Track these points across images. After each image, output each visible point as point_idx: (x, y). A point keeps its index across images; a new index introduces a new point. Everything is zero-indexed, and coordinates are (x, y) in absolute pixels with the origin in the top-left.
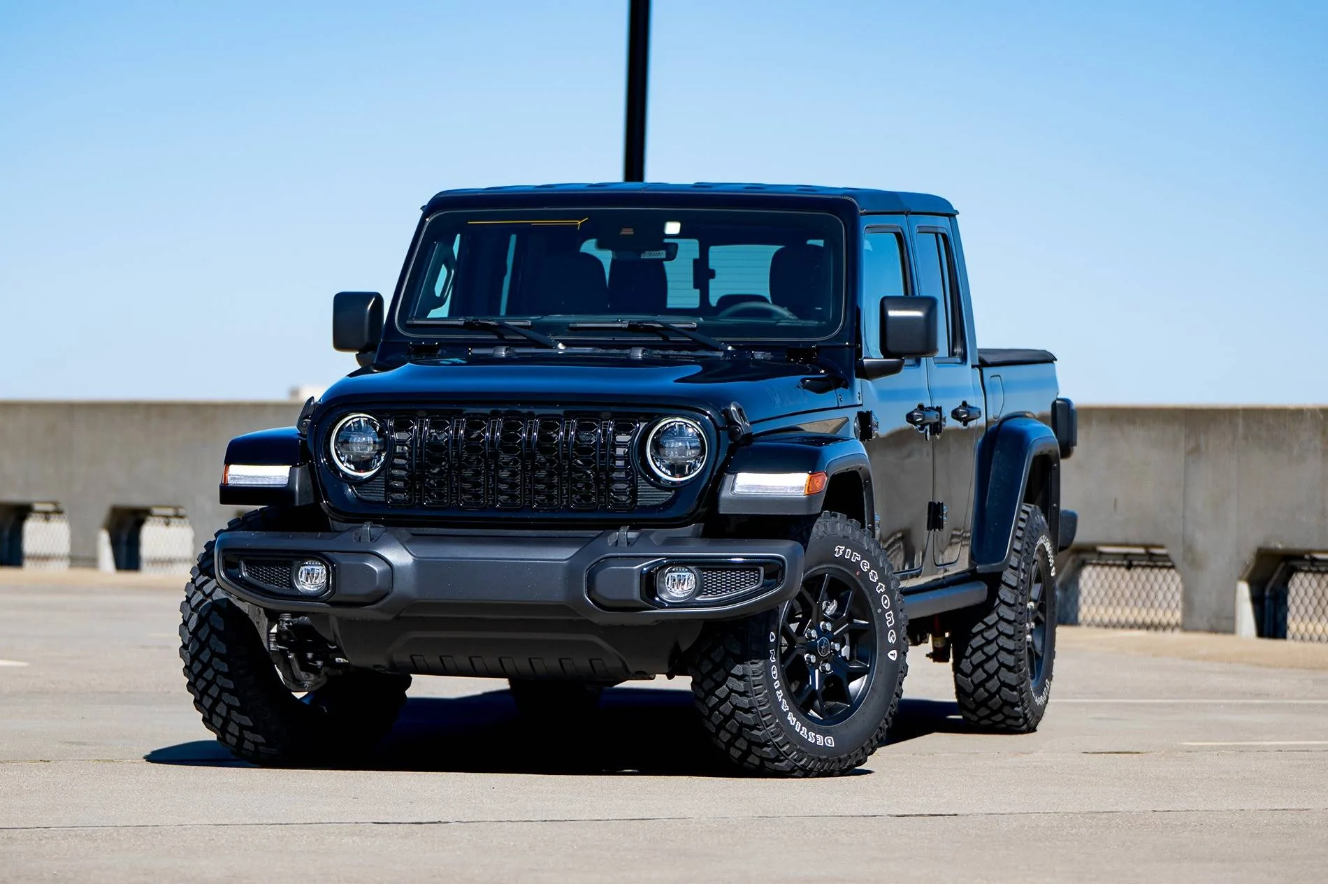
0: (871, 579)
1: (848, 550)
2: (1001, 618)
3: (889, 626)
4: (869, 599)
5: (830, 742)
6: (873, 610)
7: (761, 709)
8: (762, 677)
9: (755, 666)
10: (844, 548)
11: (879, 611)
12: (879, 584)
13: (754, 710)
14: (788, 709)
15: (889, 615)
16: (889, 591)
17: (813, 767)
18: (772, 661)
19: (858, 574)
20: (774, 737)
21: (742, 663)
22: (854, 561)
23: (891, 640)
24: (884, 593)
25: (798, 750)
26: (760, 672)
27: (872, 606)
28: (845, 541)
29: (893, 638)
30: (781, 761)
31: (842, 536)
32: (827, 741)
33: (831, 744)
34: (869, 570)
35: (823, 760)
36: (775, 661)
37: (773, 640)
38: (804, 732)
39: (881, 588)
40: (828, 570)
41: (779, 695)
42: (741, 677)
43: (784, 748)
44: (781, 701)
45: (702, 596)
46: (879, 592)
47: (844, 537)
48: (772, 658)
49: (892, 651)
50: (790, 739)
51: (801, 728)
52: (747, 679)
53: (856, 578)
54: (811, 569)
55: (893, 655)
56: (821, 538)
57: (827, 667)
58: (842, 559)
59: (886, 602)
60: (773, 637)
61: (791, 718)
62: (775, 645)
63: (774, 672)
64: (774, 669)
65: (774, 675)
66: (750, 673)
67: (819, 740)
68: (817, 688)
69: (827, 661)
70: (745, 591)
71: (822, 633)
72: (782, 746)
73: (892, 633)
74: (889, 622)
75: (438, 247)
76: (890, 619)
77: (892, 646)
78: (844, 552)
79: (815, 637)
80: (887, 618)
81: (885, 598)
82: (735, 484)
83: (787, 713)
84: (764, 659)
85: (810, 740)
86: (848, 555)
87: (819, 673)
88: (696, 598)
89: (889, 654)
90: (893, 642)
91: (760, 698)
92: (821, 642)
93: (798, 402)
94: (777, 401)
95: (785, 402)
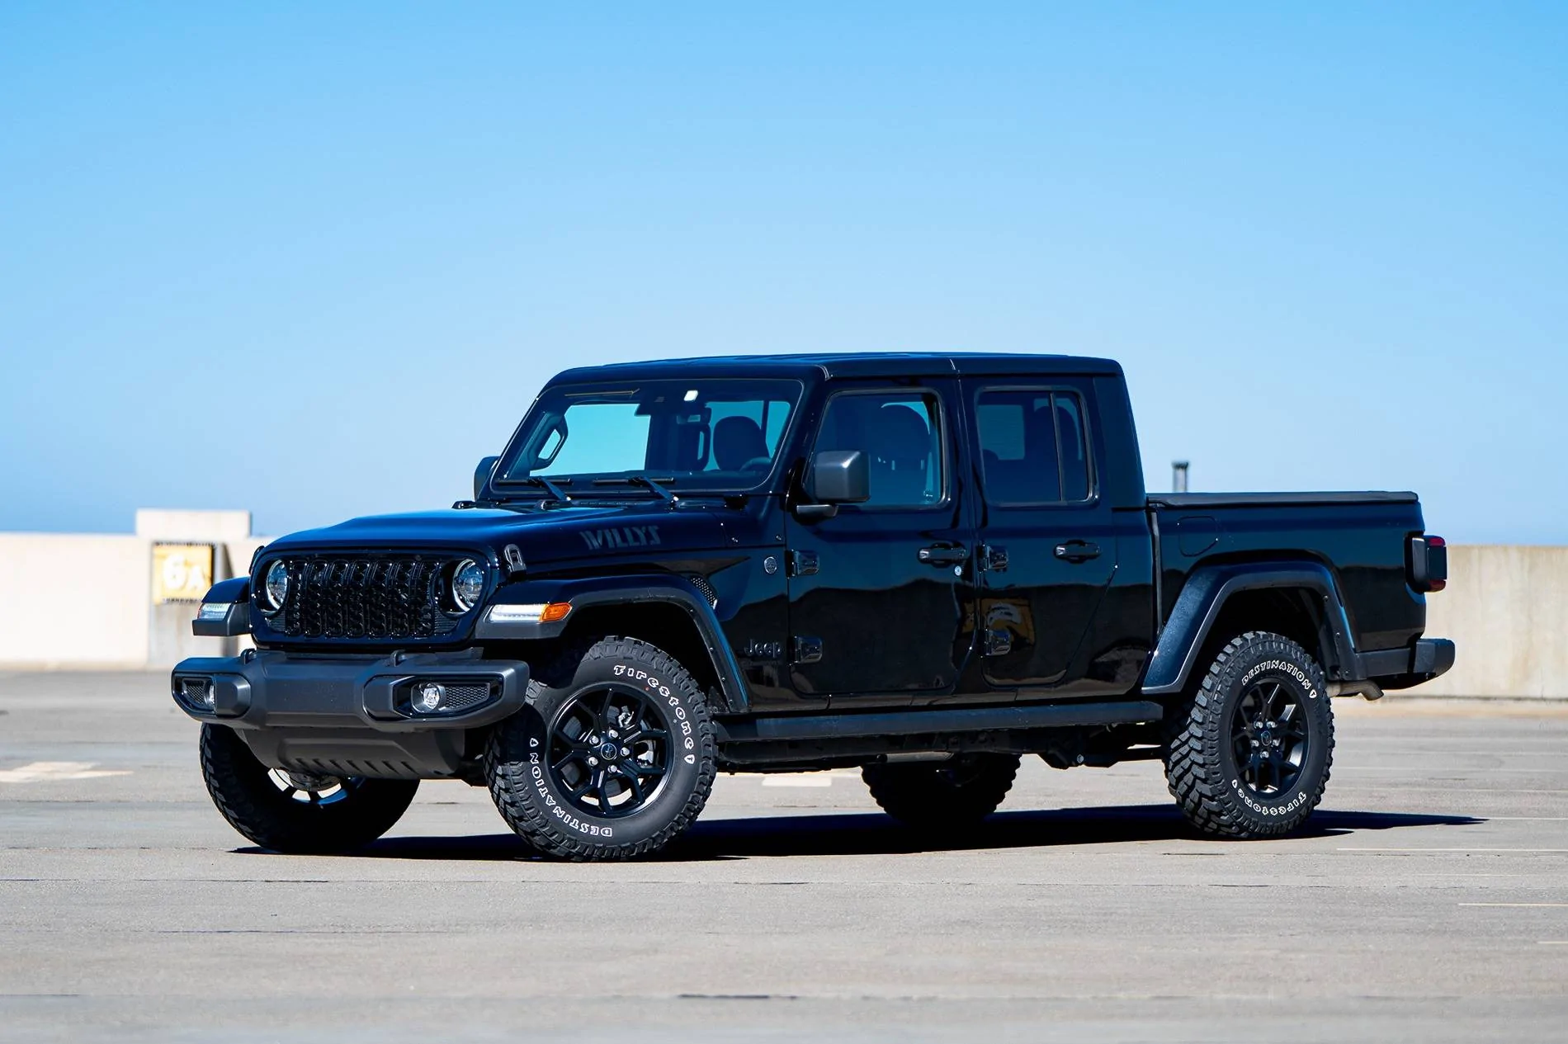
0: (662, 694)
1: (630, 669)
2: (1192, 736)
3: (685, 734)
4: (663, 711)
5: (608, 832)
6: (669, 721)
7: (524, 803)
8: (521, 776)
9: (514, 768)
10: (625, 667)
11: (675, 721)
12: (672, 698)
13: (517, 804)
14: (555, 804)
15: (686, 725)
16: (683, 704)
17: (590, 853)
18: (533, 763)
19: (647, 689)
20: (541, 827)
21: (502, 764)
22: (640, 678)
23: (687, 746)
24: (678, 706)
25: (569, 839)
26: (520, 772)
27: (667, 717)
28: (627, 661)
29: (690, 745)
30: (554, 848)
31: (622, 657)
32: (604, 831)
33: (609, 834)
34: (658, 687)
35: (601, 847)
36: (538, 762)
37: (535, 745)
38: (574, 824)
39: (674, 702)
40: (611, 686)
41: (543, 792)
42: (503, 777)
43: (554, 837)
44: (546, 796)
45: (444, 708)
46: (672, 705)
47: (625, 658)
48: (533, 761)
49: (689, 756)
50: (558, 829)
51: (571, 821)
52: (507, 777)
53: (645, 693)
54: (587, 685)
55: (690, 760)
56: (595, 659)
57: (613, 768)
58: (624, 677)
59: (681, 714)
60: (535, 743)
61: (558, 812)
62: (540, 750)
63: (536, 772)
64: (536, 770)
65: (537, 775)
66: (510, 773)
67: (595, 830)
68: (599, 786)
69: (615, 765)
70: (477, 703)
71: (608, 740)
72: (551, 835)
73: (689, 740)
74: (686, 732)
75: (547, 416)
76: (686, 728)
77: (689, 752)
78: (626, 671)
79: (598, 744)
80: (683, 727)
81: (679, 711)
82: (492, 614)
83: (553, 807)
84: (524, 761)
85: (582, 830)
86: (630, 673)
87: (606, 773)
88: (440, 709)
89: (686, 759)
90: (691, 748)
91: (521, 794)
92: (606, 748)
93: (637, 544)
94: (595, 544)
95: (611, 544)
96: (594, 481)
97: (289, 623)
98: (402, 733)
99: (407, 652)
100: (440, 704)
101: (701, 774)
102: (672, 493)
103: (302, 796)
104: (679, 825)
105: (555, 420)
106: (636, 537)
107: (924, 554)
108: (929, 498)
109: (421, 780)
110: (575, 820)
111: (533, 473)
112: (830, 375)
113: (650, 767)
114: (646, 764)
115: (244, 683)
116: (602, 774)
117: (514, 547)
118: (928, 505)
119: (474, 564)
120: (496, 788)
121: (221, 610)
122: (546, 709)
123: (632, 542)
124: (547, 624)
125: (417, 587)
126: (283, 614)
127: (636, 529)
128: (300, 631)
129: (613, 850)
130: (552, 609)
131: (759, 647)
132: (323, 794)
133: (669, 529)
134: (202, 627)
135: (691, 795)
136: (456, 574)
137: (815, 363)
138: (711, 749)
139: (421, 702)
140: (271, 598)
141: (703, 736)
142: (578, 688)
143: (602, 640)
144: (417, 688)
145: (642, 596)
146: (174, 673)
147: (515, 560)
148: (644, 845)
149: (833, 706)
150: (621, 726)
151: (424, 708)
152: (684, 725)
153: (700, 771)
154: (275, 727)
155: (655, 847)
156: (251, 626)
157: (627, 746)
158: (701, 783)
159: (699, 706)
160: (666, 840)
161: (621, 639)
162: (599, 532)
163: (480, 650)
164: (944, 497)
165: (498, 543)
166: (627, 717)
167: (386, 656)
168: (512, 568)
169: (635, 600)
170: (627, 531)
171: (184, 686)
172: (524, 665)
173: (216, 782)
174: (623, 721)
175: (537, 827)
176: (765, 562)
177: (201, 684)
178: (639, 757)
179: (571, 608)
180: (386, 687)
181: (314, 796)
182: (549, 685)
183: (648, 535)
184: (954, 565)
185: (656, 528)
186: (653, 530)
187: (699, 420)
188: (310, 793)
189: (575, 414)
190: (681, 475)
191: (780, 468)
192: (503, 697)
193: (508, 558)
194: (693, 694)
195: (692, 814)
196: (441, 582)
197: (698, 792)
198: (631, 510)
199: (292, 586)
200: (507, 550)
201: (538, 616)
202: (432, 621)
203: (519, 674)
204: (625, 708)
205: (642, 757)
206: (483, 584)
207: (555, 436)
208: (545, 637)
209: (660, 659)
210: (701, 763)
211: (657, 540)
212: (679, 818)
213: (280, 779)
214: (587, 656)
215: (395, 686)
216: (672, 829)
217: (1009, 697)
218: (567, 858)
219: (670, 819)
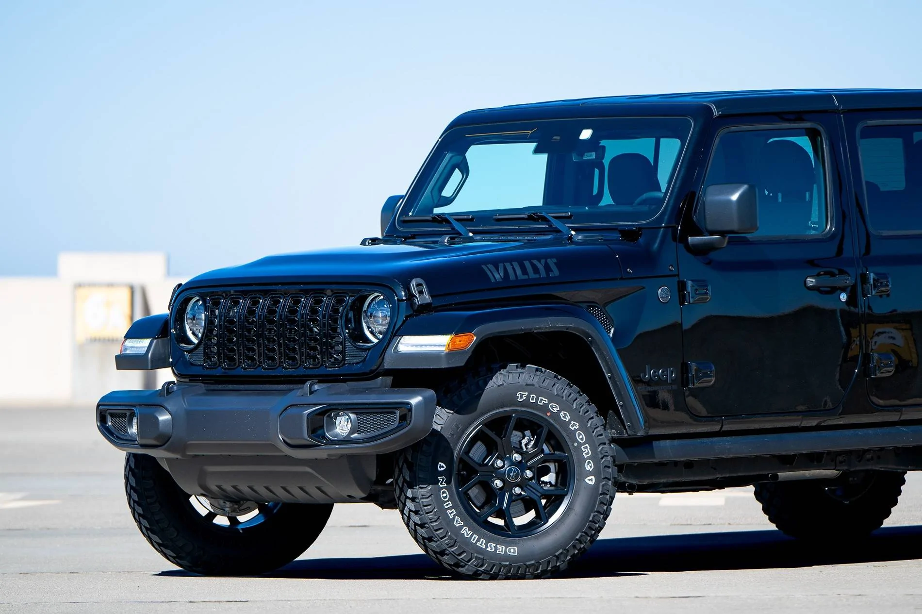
0: (563, 419)
1: (531, 396)
3: (586, 456)
4: (564, 435)
5: (513, 551)
6: (570, 444)
7: (433, 524)
8: (430, 498)
9: (422, 491)
10: (527, 393)
11: (576, 444)
12: (572, 422)
13: (427, 526)
14: (462, 524)
15: (586, 448)
16: (583, 427)
17: (497, 571)
18: (441, 486)
19: (549, 414)
20: (450, 547)
21: (411, 486)
22: (542, 404)
23: (588, 468)
24: (578, 430)
25: (477, 558)
26: (429, 495)
27: (568, 440)
28: (528, 387)
29: (591, 467)
30: (463, 567)
31: (524, 384)
32: (510, 550)
33: (514, 553)
34: (559, 412)
35: (506, 566)
36: (446, 485)
37: (442, 469)
38: (482, 543)
39: (574, 426)
40: (515, 411)
41: (451, 513)
42: (413, 499)
43: (462, 557)
44: (454, 518)
45: (356, 435)
46: (573, 429)
47: (527, 385)
48: (441, 484)
49: (590, 478)
50: (466, 549)
51: (478, 540)
52: (417, 500)
53: (547, 418)
54: (491, 411)
55: (591, 481)
56: (499, 386)
57: (517, 490)
58: (526, 403)
59: (581, 437)
60: (443, 467)
61: (466, 532)
62: (448, 473)
63: (445, 495)
64: (444, 492)
65: (445, 498)
66: (420, 496)
67: (501, 549)
68: (504, 507)
69: (519, 486)
70: (387, 430)
71: (513, 463)
72: (459, 555)
73: (589, 463)
74: (586, 454)
75: (448, 156)
76: (587, 451)
77: (590, 473)
78: (528, 397)
79: (503, 467)
80: (584, 450)
81: (579, 434)
82: (399, 345)
83: (461, 528)
84: (432, 484)
85: (489, 549)
86: (532, 399)
87: (511, 495)
88: (352, 436)
89: (586, 480)
90: (591, 470)
91: (430, 516)
92: (510, 471)
93: (537, 276)
94: (497, 276)
95: (512, 277)
96: (495, 217)
97: (207, 356)
98: (316, 459)
99: (320, 382)
100: (352, 431)
101: (601, 494)
102: (570, 227)
103: (222, 521)
104: (581, 543)
105: (457, 159)
106: (536, 270)
107: (811, 282)
108: (814, 229)
109: (335, 504)
110: (482, 540)
111: (437, 211)
112: (718, 112)
113: (553, 488)
114: (548, 486)
115: (166, 415)
116: (507, 495)
117: (420, 280)
118: (815, 235)
119: (382, 297)
120: (406, 511)
121: (141, 345)
122: (452, 435)
123: (532, 275)
124: (452, 354)
125: (328, 321)
126: (202, 347)
127: (535, 262)
128: (218, 364)
129: (519, 568)
130: (457, 339)
131: (654, 372)
132: (242, 519)
133: (568, 262)
134: (125, 362)
135: (592, 515)
136: (365, 307)
137: (705, 101)
138: (610, 470)
139: (334, 429)
140: (189, 334)
141: (602, 458)
142: (483, 414)
143: (505, 368)
144: (329, 416)
145: (542, 326)
146: (98, 406)
147: (421, 292)
148: (549, 562)
149: (725, 428)
150: (525, 449)
151: (336, 435)
152: (584, 448)
153: (600, 492)
154: (196, 455)
155: (558, 564)
156: (171, 360)
157: (530, 468)
158: (602, 503)
159: (598, 429)
160: (569, 557)
161: (523, 366)
162: (501, 266)
163: (389, 379)
164: (829, 227)
165: (405, 277)
166: (530, 441)
167: (300, 386)
168: (418, 300)
169: (536, 329)
170: (527, 264)
171: (109, 418)
172: (431, 393)
173: (140, 508)
174: (526, 445)
175: (446, 547)
176: (660, 291)
177: (124, 416)
178: (543, 479)
179: (475, 338)
180: (301, 416)
181: (233, 521)
182: (455, 412)
183: (547, 268)
184: (839, 291)
185: (555, 260)
186: (551, 262)
187: (594, 157)
188: (230, 519)
189: (475, 154)
190: (577, 210)
191: (672, 201)
192: (411, 424)
193: (414, 290)
194: (592, 418)
195: (593, 532)
196: (351, 315)
197: (598, 512)
198: (531, 244)
199: (209, 322)
200: (414, 283)
201: (444, 346)
202: (343, 352)
203: (426, 402)
204: (527, 433)
205: (545, 479)
206: (392, 317)
207: (457, 175)
208: (451, 366)
209: (561, 386)
210: (601, 484)
211: (556, 272)
212: (581, 536)
213: (201, 505)
214: (491, 384)
215: (309, 414)
216: (574, 546)
217: (894, 417)
218: (475, 576)
219: (573, 537)
